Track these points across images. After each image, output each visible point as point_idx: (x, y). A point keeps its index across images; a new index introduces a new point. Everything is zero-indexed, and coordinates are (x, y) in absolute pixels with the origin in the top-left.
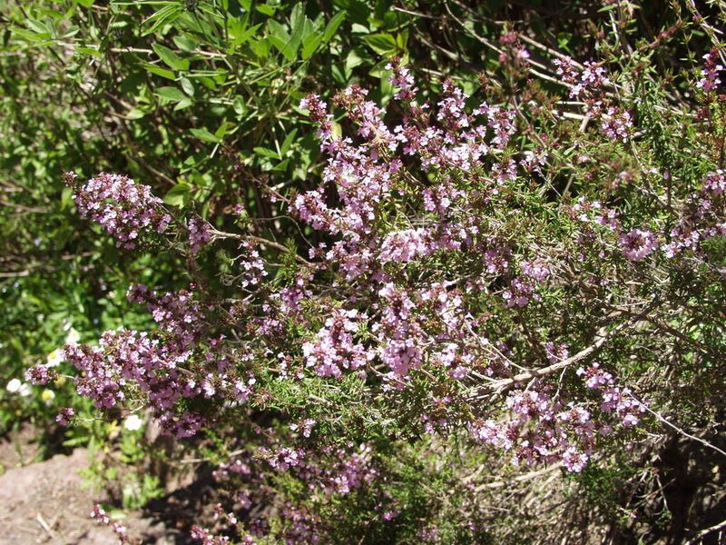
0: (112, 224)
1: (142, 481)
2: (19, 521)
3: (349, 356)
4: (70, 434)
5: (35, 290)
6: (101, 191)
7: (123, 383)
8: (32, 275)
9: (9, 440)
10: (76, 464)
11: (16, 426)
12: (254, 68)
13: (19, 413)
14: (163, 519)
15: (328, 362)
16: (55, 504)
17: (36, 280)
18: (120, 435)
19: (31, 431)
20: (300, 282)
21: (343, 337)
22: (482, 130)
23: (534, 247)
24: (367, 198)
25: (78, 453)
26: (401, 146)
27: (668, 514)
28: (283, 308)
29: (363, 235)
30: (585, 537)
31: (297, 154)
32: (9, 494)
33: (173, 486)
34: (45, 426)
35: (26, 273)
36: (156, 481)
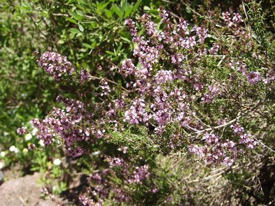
0: (52, 70)
1: (60, 185)
2: (13, 199)
3: (142, 117)
4: (33, 166)
5: (22, 114)
6: (48, 58)
7: (54, 135)
8: (20, 108)
9: (10, 169)
10: (35, 178)
11: (13, 164)
12: (106, 22)
13: (14, 159)
14: (68, 198)
15: (134, 118)
16: (27, 193)
17: (22, 109)
18: (52, 167)
19: (18, 166)
20: (123, 97)
21: (140, 109)
22: (194, 37)
23: (213, 81)
24: (150, 62)
25: (36, 174)
26: (163, 40)
27: (262, 193)
28: (116, 105)
29: (148, 77)
30: (230, 203)
31: (122, 55)
32: (9, 189)
33: (71, 186)
34: (24, 164)
35: (18, 107)
36: (65, 185)
